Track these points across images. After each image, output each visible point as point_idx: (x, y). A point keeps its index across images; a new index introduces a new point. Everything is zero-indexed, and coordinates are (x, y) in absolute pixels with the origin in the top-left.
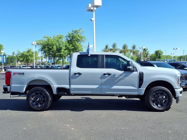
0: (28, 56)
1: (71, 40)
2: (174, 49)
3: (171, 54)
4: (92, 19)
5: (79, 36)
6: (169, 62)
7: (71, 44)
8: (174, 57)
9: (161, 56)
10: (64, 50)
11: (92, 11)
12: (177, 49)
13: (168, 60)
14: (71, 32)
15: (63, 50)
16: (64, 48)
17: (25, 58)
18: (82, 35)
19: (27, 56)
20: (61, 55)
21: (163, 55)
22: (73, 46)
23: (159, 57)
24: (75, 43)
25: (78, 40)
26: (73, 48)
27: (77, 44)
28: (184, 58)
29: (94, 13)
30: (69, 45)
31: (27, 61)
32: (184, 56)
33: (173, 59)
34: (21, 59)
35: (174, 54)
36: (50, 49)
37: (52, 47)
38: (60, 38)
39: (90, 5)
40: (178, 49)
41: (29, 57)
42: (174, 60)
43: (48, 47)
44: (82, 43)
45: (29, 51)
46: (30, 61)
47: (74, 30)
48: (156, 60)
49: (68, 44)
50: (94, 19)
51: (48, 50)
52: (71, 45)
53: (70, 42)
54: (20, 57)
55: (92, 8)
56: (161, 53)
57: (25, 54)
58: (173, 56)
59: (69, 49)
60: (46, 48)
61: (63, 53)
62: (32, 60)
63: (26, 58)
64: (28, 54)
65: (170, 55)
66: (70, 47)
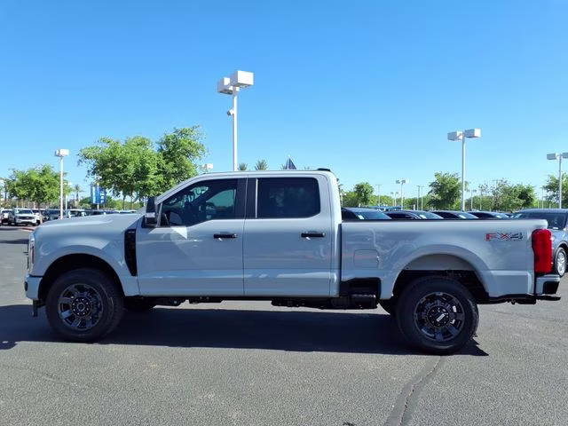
0: (42, 185)
1: (169, 152)
2: (398, 182)
3: (392, 193)
4: (231, 112)
5: (189, 143)
6: (387, 210)
7: (172, 160)
8: (399, 200)
9: (369, 196)
10: (155, 174)
11: (230, 93)
12: (404, 182)
13: (385, 207)
14: (171, 133)
15: (151, 176)
16: (154, 169)
17: (33, 189)
18: (198, 142)
19: (38, 184)
20: (145, 186)
21: (374, 194)
22: (175, 166)
23: (365, 200)
24: (181, 160)
25: (188, 153)
26: (176, 169)
27: (187, 161)
28: (420, 203)
29: (235, 99)
30: (167, 163)
31: (40, 197)
32: (420, 199)
33: (395, 205)
34: (23, 192)
35: (397, 193)
36: (119, 171)
37: (125, 167)
38: (140, 144)
39: (227, 81)
40: (407, 181)
41: (46, 186)
42: (397, 208)
43: (114, 166)
44: (196, 161)
45: (44, 172)
46: (47, 197)
47: (180, 128)
48: (357, 206)
49: (163, 162)
50: (234, 112)
51: (113, 173)
52: (172, 163)
53: (168, 156)
54: (18, 185)
55: (231, 88)
56: (370, 190)
57: (35, 178)
58: (395, 197)
59: (165, 173)
60: (108, 167)
61: (152, 182)
62: (52, 195)
63: (38, 189)
64: (42, 180)
65: (389, 195)
66: (170, 168)
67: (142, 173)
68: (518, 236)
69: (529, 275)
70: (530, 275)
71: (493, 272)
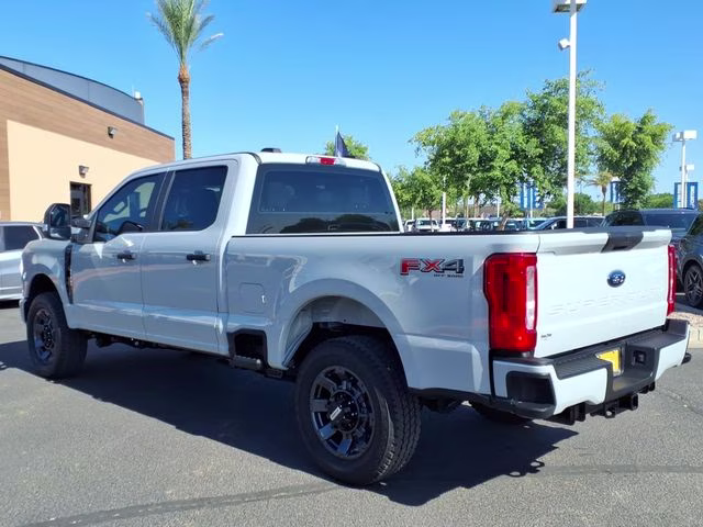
0: (430, 186)
4: (564, 43)
7: (538, 135)
10: (507, 161)
16: (504, 153)
17: (418, 192)
19: (425, 185)
20: (491, 180)
24: (553, 131)
26: (541, 150)
29: (574, 19)
30: (528, 142)
31: (427, 202)
34: (406, 197)
36: (459, 160)
37: (466, 152)
41: (434, 187)
43: (452, 154)
46: (434, 203)
49: (523, 139)
50: (571, 42)
51: (452, 164)
52: (534, 141)
53: (534, 128)
54: (403, 188)
59: (524, 156)
60: (445, 156)
61: (500, 173)
63: (424, 192)
64: (429, 179)
66: (533, 148)
67: (486, 160)
68: (457, 267)
69: (475, 352)
70: (477, 354)
71: (409, 337)
